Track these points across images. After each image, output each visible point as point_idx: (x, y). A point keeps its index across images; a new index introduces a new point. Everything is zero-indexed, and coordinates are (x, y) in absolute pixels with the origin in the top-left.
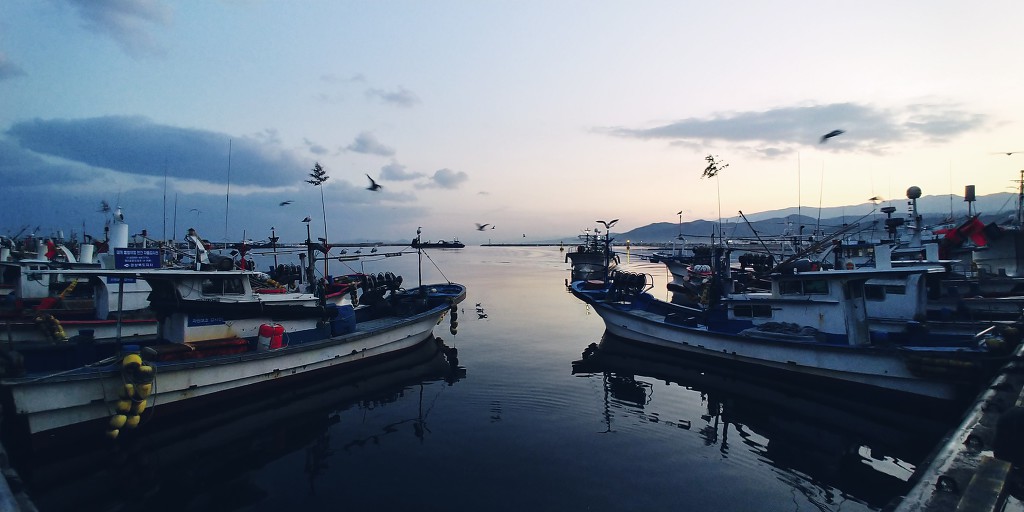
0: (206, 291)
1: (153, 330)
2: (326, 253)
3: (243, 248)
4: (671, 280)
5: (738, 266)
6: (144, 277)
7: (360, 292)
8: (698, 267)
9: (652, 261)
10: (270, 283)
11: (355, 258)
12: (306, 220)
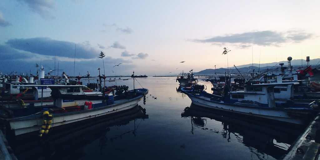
0: (68, 91)
1: (52, 103)
2: (105, 79)
3: (79, 78)
4: (213, 87)
5: (234, 82)
6: (49, 87)
7: (115, 91)
8: (221, 82)
9: (206, 81)
10: (87, 89)
11: (114, 81)
12: (99, 69)
